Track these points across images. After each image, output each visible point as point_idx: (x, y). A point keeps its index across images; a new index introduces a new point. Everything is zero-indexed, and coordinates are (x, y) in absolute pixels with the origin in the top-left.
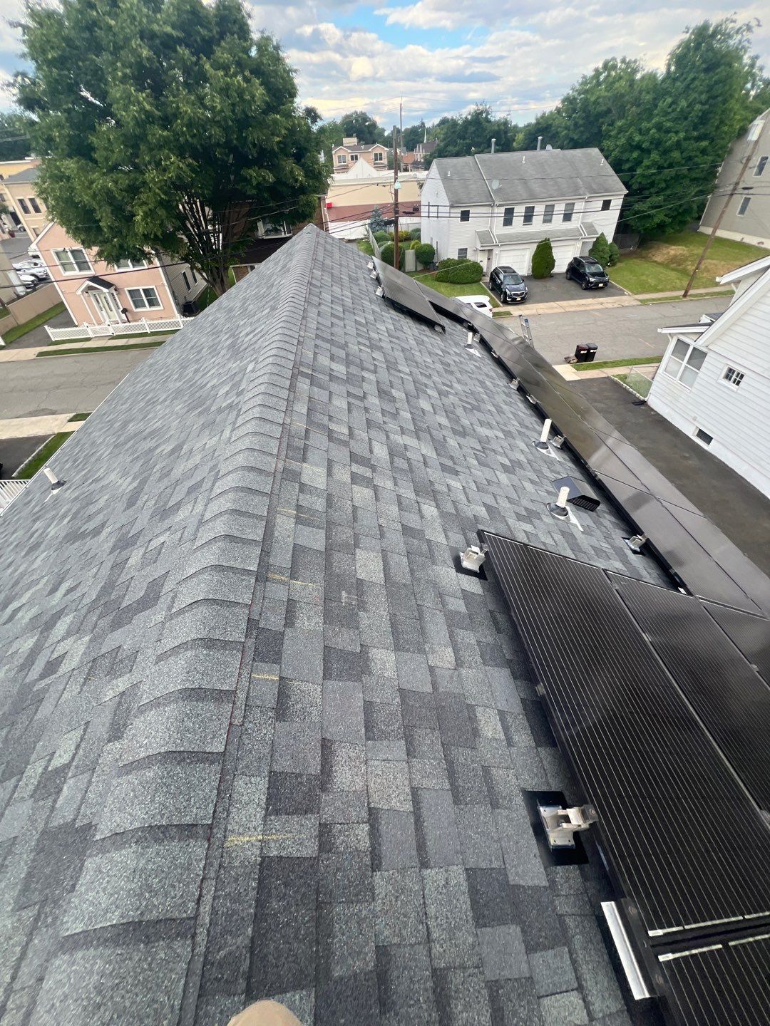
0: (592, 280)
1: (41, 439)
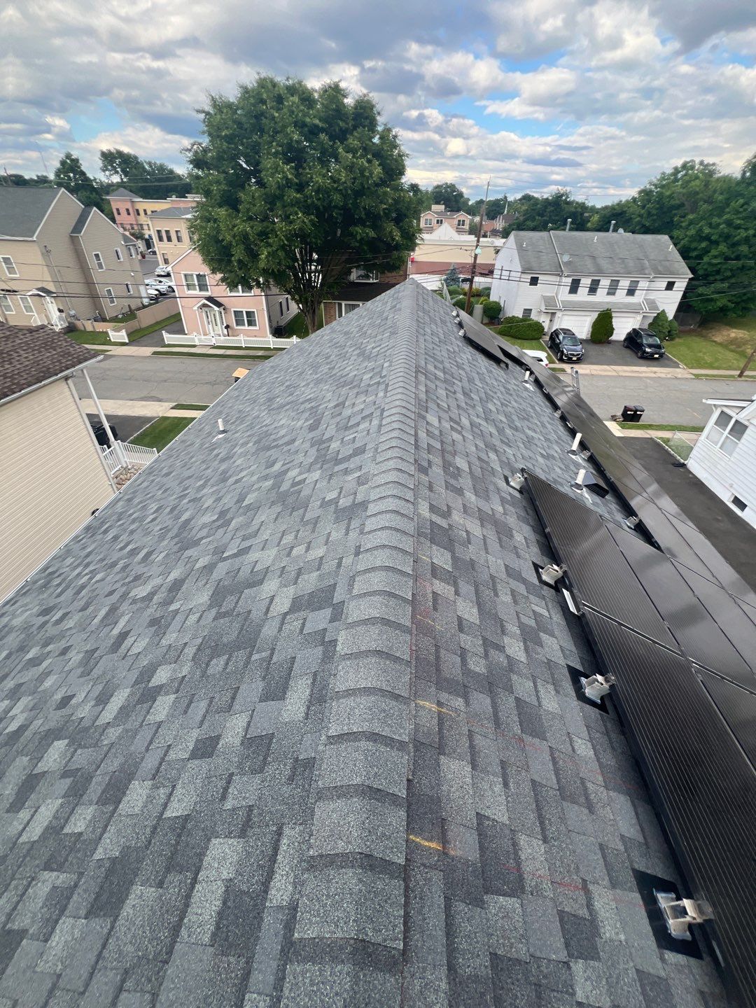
0: (648, 350)
1: (147, 420)
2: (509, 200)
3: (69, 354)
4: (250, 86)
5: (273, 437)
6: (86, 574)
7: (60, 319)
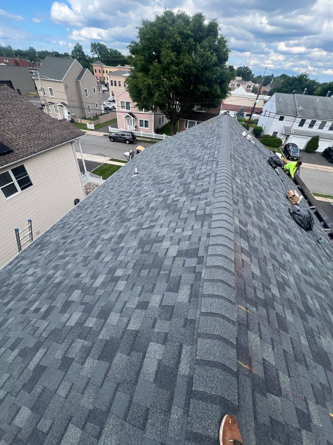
1: (99, 164)
2: (274, 76)
3: (74, 132)
4: (160, 16)
5: (160, 179)
6: (80, 225)
7: (69, 116)
